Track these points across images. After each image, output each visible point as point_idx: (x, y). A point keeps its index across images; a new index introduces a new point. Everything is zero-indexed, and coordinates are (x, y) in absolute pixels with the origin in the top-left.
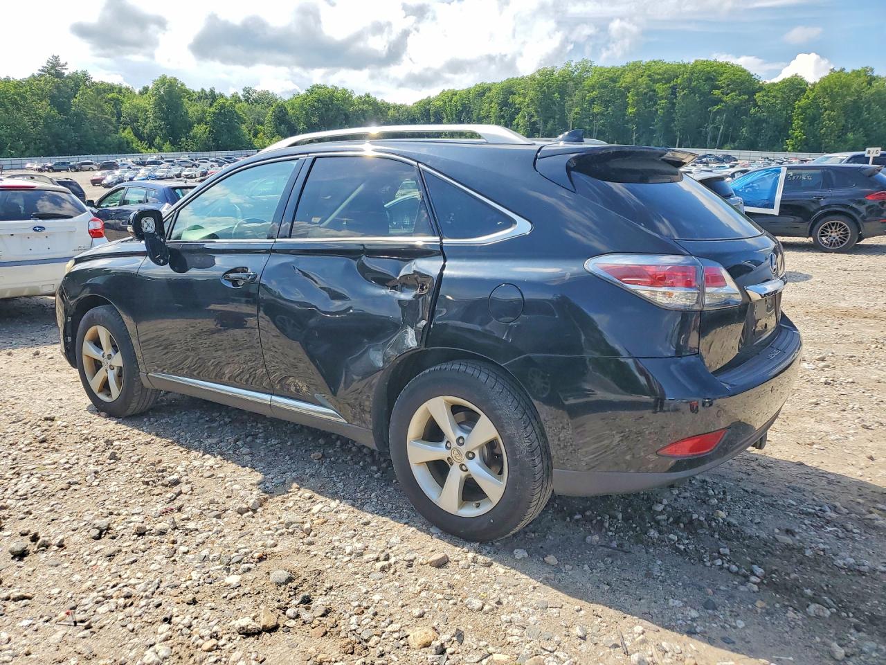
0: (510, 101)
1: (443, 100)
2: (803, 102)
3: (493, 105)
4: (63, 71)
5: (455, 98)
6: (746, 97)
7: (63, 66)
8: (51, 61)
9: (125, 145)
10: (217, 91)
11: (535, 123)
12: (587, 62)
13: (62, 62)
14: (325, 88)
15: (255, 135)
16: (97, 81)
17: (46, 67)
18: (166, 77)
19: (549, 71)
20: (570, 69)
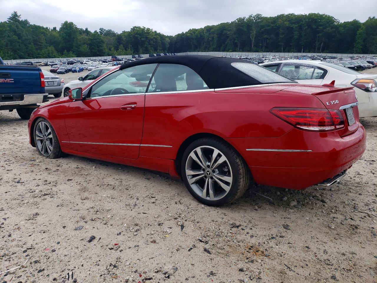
0: (223, 33)
1: (190, 34)
2: (360, 31)
3: (215, 35)
4: (19, 19)
5: (197, 32)
6: (334, 29)
7: (19, 16)
8: (13, 14)
9: (51, 54)
10: (89, 30)
11: (236, 43)
12: (259, 15)
13: (18, 15)
14: (139, 28)
15: (110, 50)
16: (32, 24)
17: (11, 17)
18: (67, 22)
19: (242, 19)
20: (252, 18)
